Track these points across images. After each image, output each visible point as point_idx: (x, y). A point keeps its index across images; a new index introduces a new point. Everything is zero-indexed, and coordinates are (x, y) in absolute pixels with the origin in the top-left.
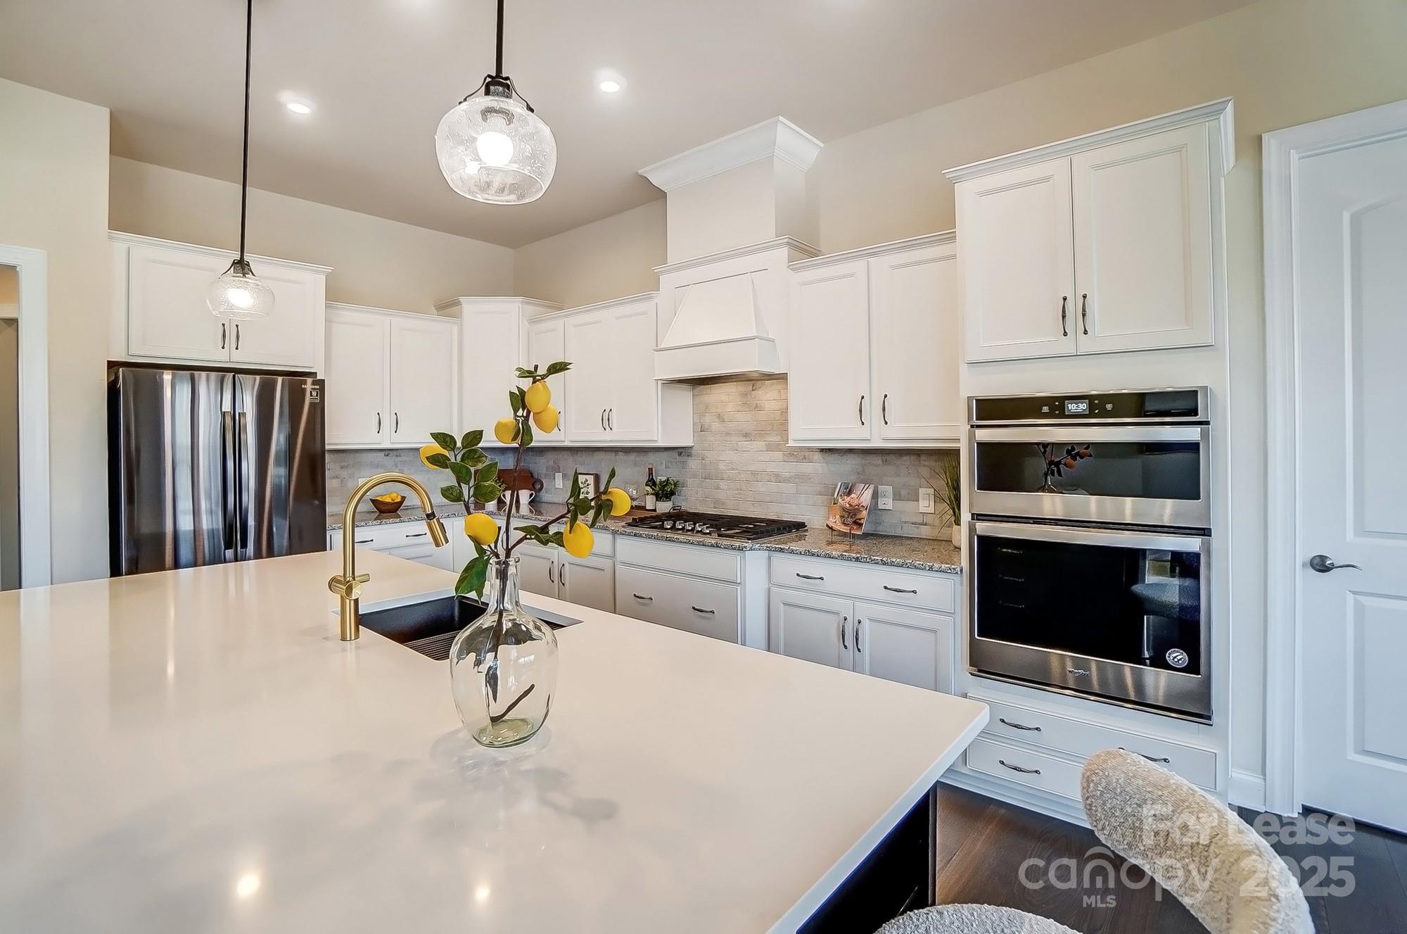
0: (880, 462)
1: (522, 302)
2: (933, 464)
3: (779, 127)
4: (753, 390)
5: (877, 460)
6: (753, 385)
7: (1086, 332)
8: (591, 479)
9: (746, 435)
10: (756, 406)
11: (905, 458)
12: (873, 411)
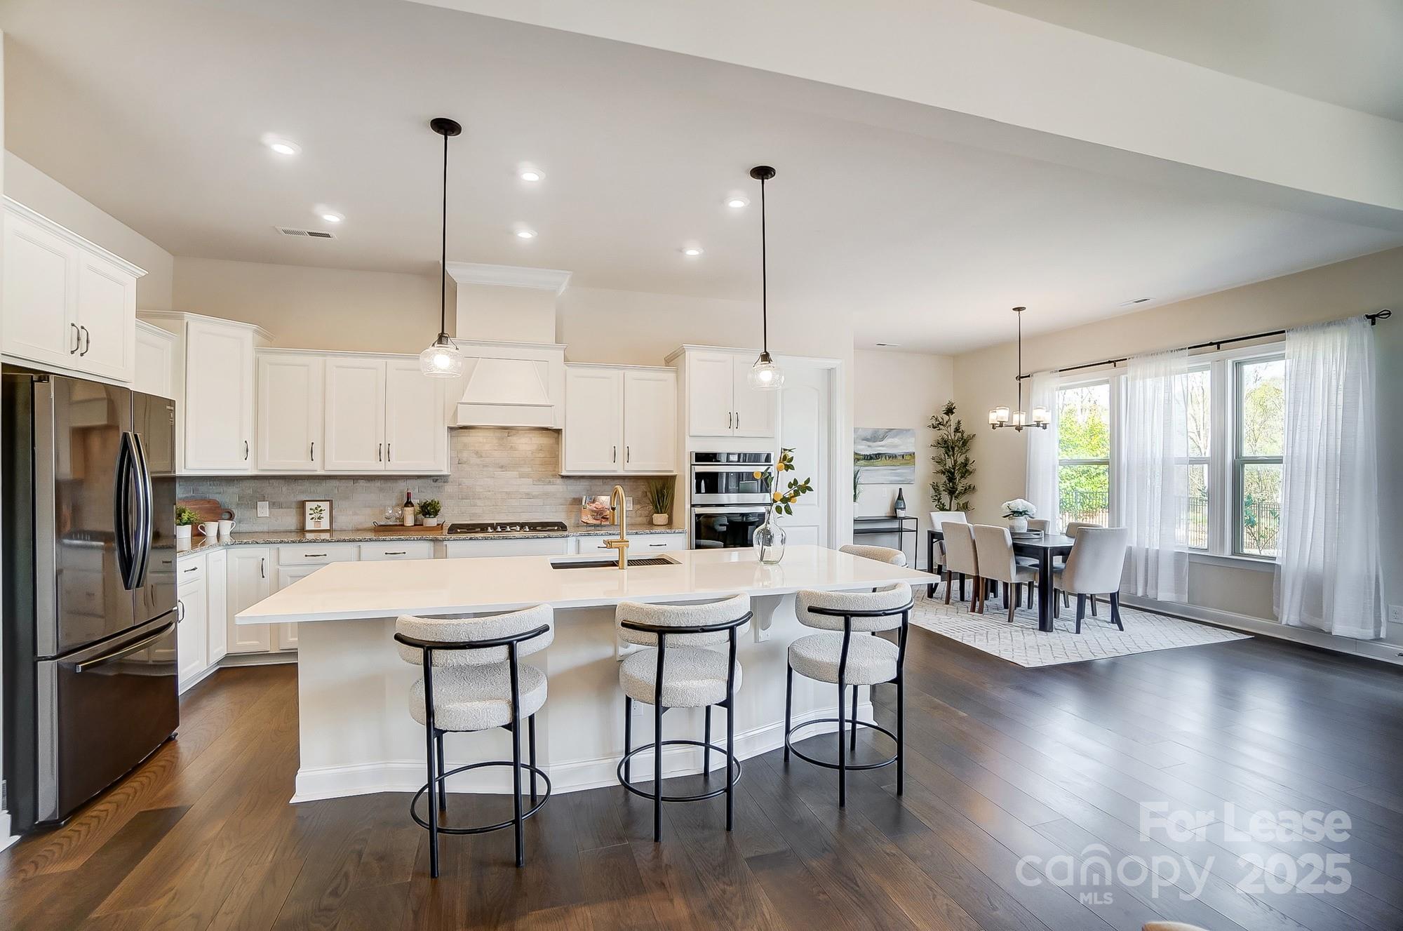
1: (255, 331)
4: (509, 436)
6: (509, 433)
10: (511, 447)
12: (621, 455)
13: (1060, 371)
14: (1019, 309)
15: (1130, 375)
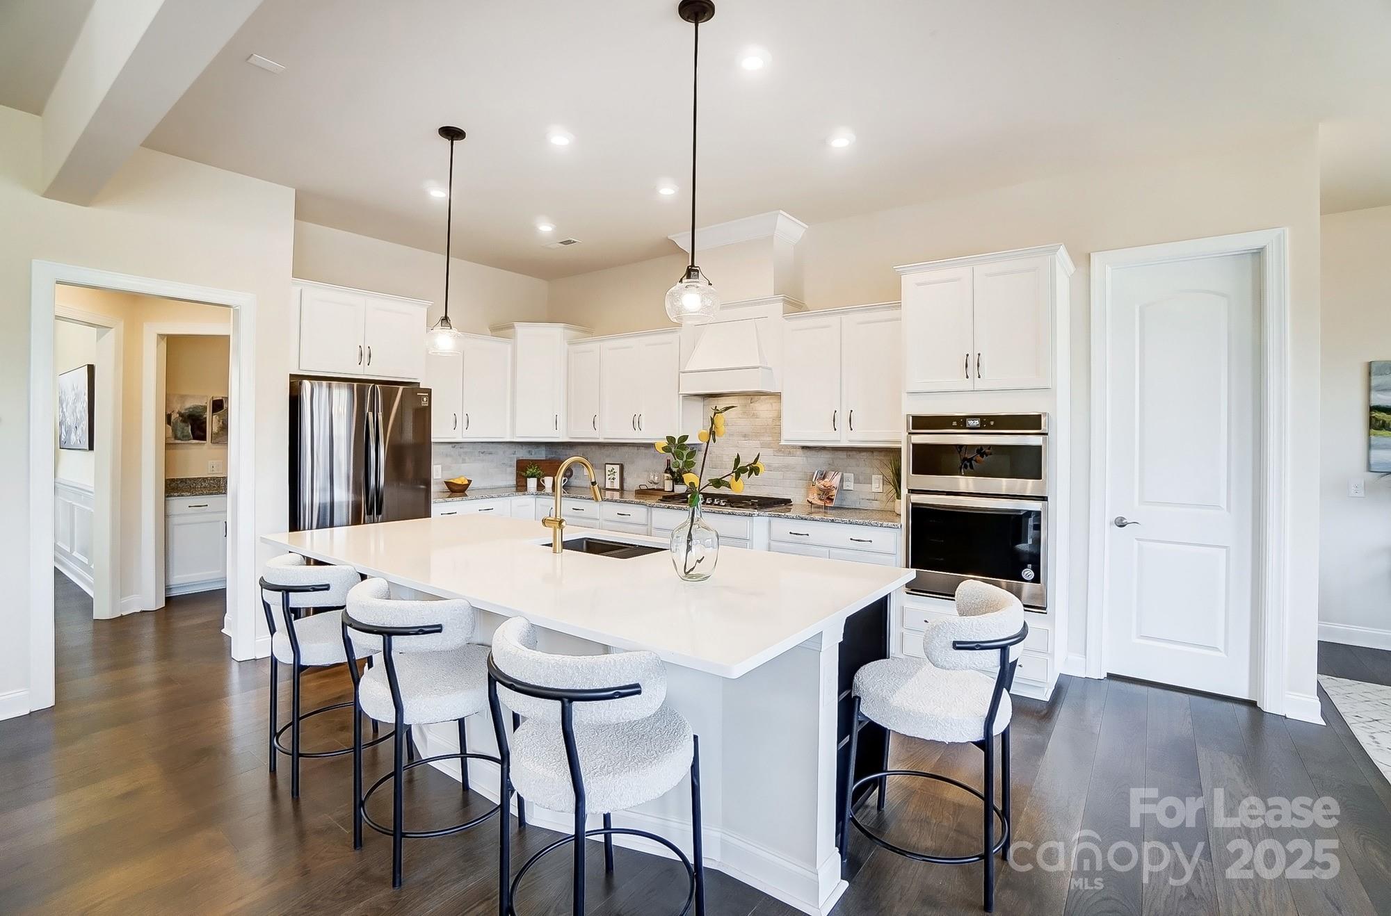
0: (845, 457)
1: (565, 328)
2: (882, 458)
3: (780, 217)
4: (751, 403)
5: (843, 455)
6: (751, 399)
7: (979, 377)
8: (617, 468)
9: (745, 436)
10: (754, 415)
11: (863, 454)
12: (842, 421)
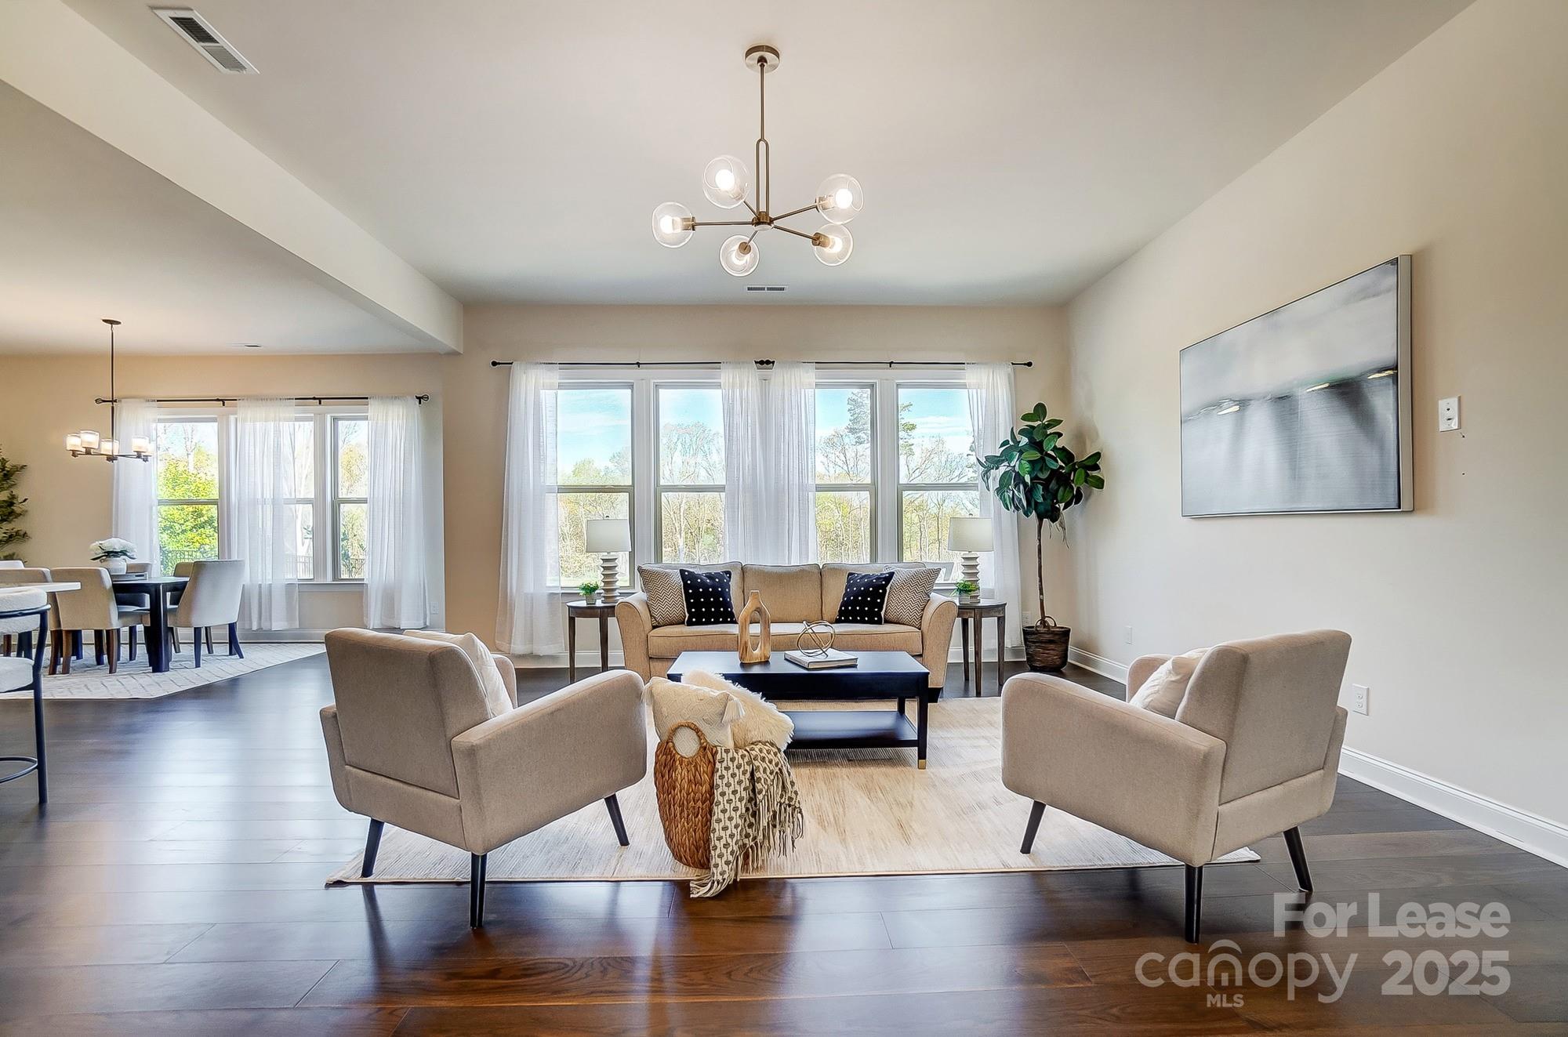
13: (158, 401)
14: (112, 322)
15: (240, 416)
